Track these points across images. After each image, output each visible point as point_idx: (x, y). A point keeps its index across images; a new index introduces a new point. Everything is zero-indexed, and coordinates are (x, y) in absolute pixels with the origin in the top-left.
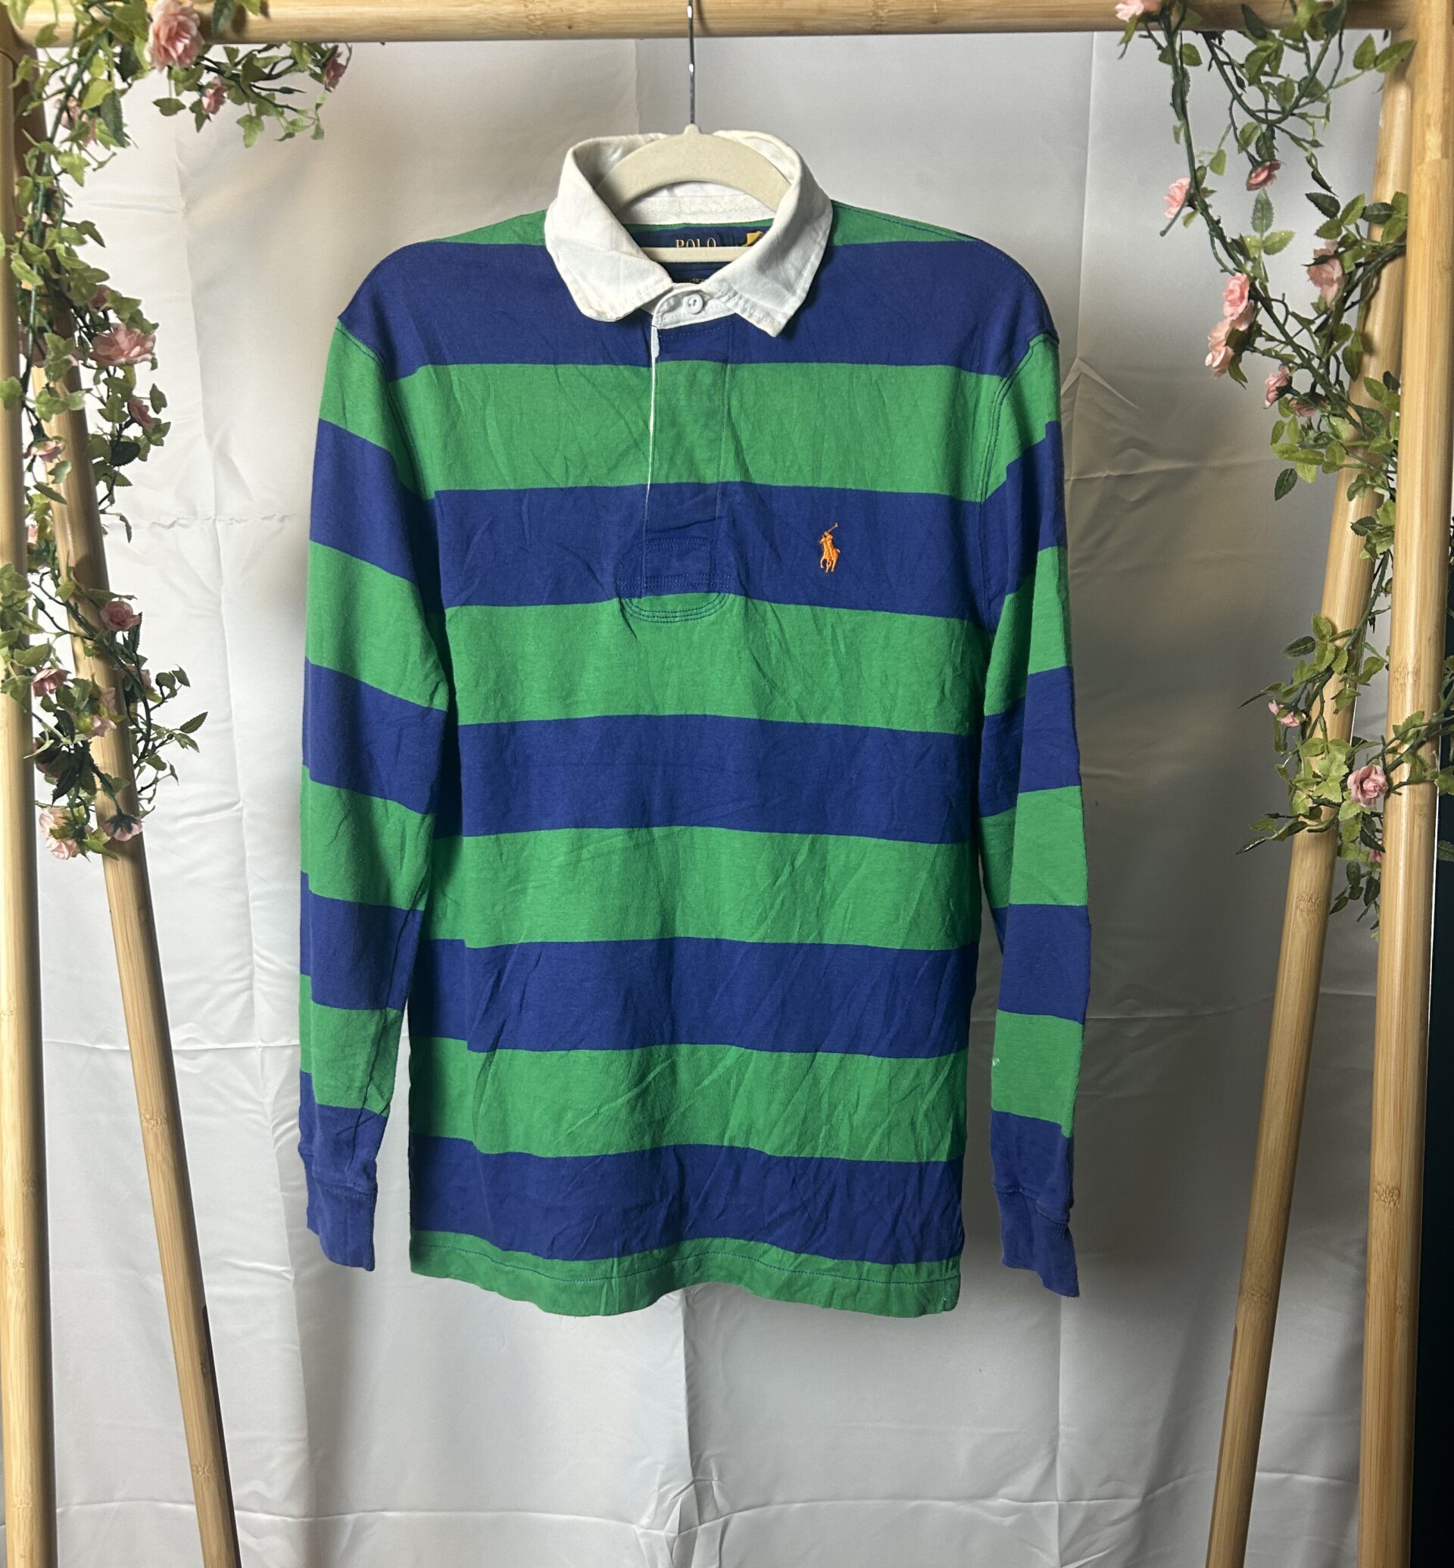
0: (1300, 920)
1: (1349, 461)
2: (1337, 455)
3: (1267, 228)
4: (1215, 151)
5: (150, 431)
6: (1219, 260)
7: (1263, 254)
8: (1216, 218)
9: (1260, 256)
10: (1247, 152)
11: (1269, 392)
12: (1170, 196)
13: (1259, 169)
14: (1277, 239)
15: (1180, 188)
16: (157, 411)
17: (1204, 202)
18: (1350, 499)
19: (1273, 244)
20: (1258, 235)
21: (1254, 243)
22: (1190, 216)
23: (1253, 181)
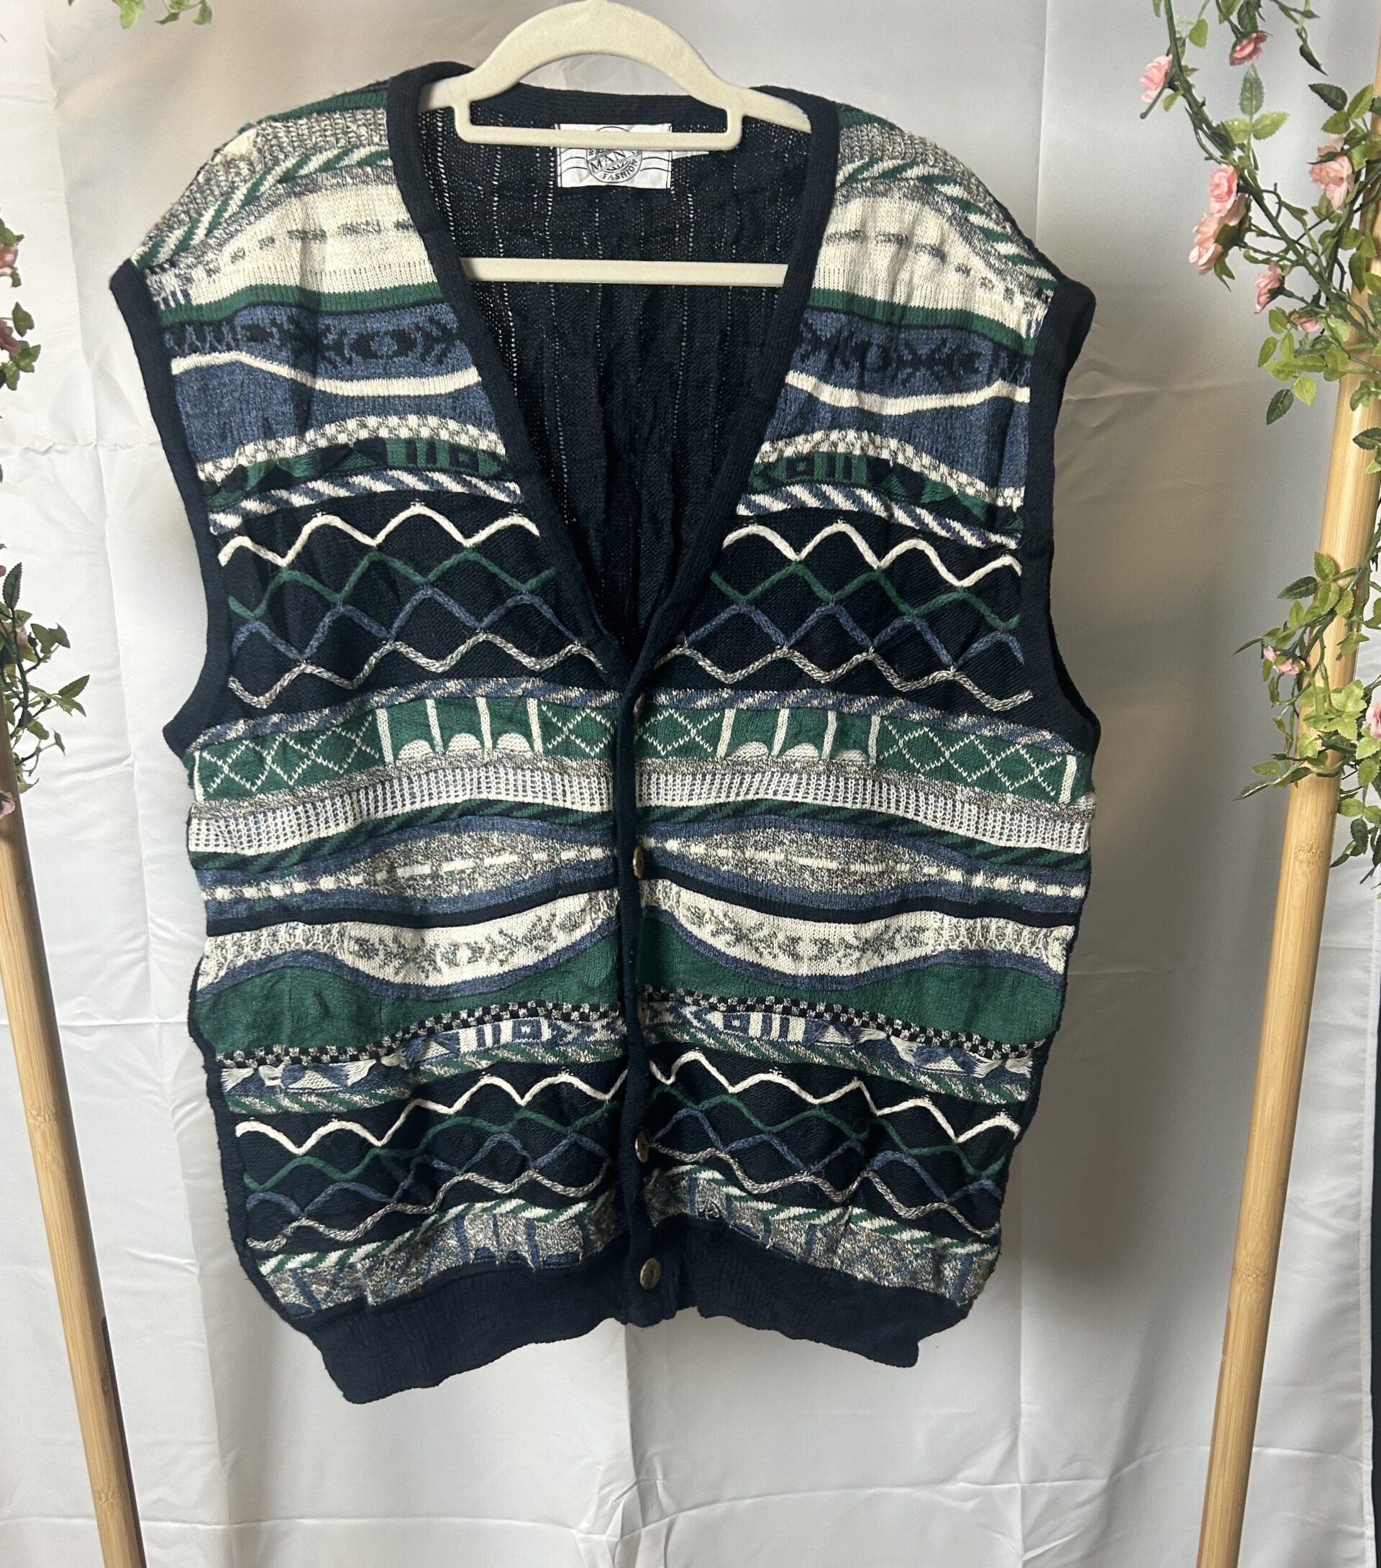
0: (1299, 872)
1: (1351, 366)
2: (1339, 360)
3: (1256, 111)
4: (1195, 21)
5: (17, 357)
6: (1203, 147)
7: (1253, 140)
8: (1200, 100)
9: (1249, 143)
10: (1230, 22)
11: (1260, 296)
12: (1147, 77)
13: (1245, 42)
14: (1269, 122)
15: (1158, 68)
16: (22, 335)
17: (1187, 82)
18: (1353, 409)
19: (1264, 127)
20: (1247, 118)
21: (1242, 127)
22: (1171, 100)
23: (1238, 55)
